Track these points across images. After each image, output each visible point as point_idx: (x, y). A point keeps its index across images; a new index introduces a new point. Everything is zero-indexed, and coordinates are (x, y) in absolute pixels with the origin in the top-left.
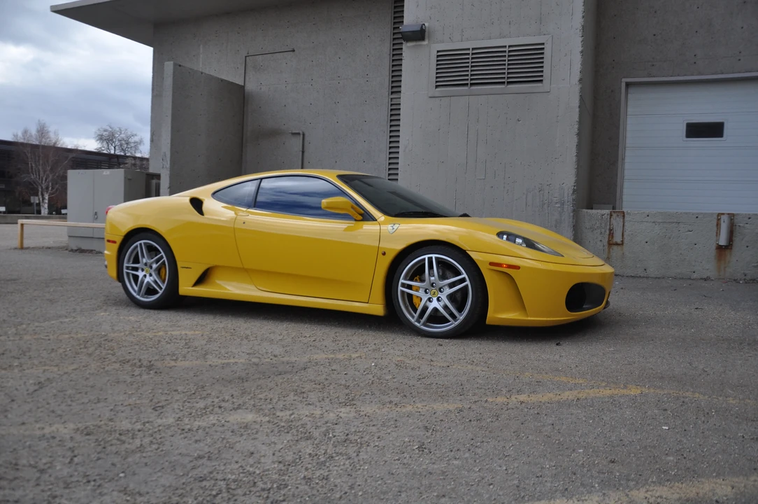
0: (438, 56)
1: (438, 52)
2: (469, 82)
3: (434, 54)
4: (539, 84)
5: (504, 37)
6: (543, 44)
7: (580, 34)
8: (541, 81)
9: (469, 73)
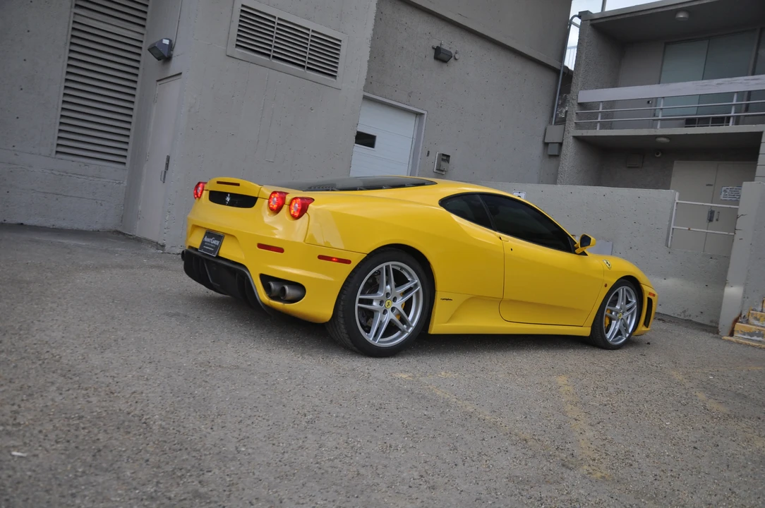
0: (242, 11)
1: (243, 6)
2: (272, 54)
3: (238, 8)
4: (332, 79)
5: (309, 19)
6: (340, 41)
7: (369, 44)
8: (335, 77)
9: (273, 44)
